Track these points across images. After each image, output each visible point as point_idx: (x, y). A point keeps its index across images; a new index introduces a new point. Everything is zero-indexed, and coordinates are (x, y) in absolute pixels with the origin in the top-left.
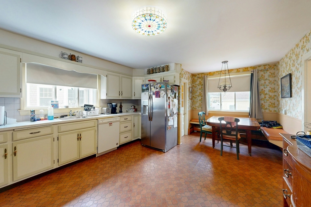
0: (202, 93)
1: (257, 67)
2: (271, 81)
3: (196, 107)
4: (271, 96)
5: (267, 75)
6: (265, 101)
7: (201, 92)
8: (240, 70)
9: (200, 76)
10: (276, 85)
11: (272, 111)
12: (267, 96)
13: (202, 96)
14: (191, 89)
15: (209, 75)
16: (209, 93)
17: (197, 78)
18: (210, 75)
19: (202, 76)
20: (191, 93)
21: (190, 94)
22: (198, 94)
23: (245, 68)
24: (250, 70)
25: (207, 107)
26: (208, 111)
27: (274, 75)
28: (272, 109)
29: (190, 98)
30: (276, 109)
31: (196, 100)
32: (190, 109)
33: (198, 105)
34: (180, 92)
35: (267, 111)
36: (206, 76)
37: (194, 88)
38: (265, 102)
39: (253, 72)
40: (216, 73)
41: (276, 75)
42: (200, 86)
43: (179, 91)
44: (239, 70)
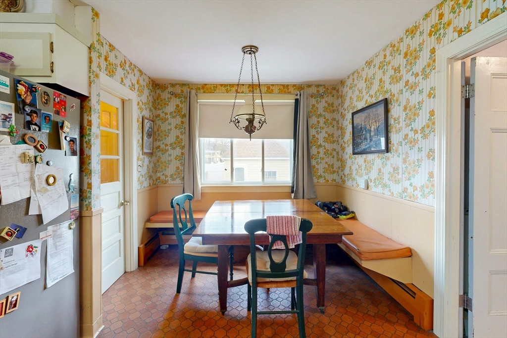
0: (183, 137)
1: (305, 87)
2: (328, 119)
3: (166, 176)
4: (328, 150)
5: (321, 105)
6: (319, 160)
7: (179, 134)
8: (274, 88)
9: (178, 90)
10: (336, 128)
11: (330, 181)
12: (322, 150)
13: (184, 147)
14: (147, 125)
15: (202, 91)
16: (202, 139)
17: (170, 96)
18: (204, 92)
19: (182, 91)
20: (149, 135)
21: (145, 138)
22: (171, 139)
23: (283, 86)
24: (292, 92)
25: (199, 176)
26: (200, 186)
27: (332, 108)
28: (330, 177)
29: (146, 151)
30: (335, 176)
31: (165, 158)
32: (146, 184)
33: (171, 170)
34: (90, 122)
35: (322, 181)
36: (193, 92)
37: (158, 122)
38: (318, 163)
39: (298, 97)
40: (219, 87)
41: (335, 108)
42: (178, 120)
43: (86, 117)
44: (271, 87)
